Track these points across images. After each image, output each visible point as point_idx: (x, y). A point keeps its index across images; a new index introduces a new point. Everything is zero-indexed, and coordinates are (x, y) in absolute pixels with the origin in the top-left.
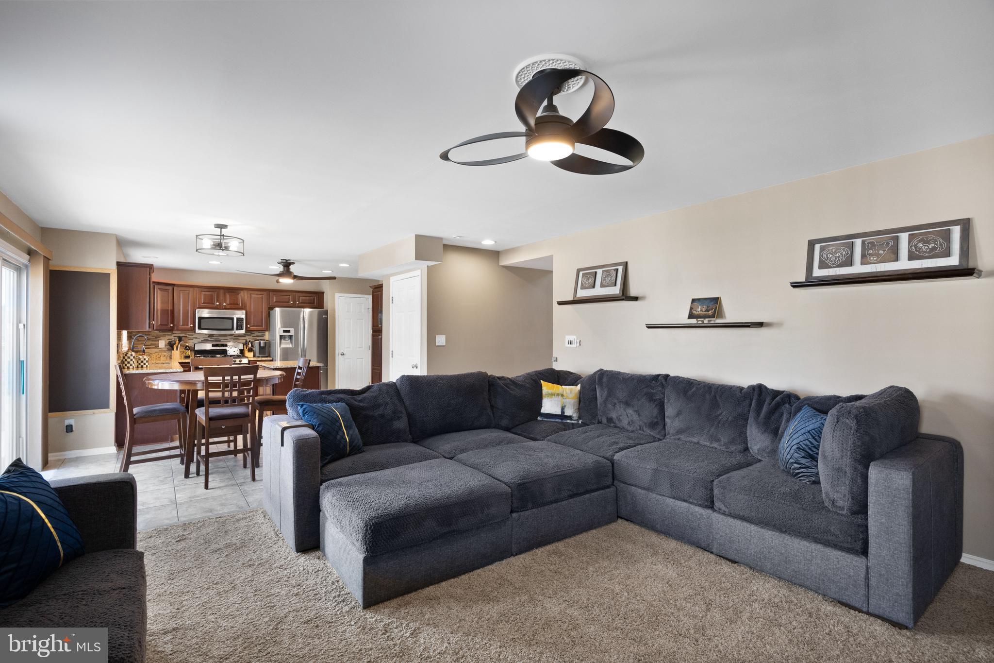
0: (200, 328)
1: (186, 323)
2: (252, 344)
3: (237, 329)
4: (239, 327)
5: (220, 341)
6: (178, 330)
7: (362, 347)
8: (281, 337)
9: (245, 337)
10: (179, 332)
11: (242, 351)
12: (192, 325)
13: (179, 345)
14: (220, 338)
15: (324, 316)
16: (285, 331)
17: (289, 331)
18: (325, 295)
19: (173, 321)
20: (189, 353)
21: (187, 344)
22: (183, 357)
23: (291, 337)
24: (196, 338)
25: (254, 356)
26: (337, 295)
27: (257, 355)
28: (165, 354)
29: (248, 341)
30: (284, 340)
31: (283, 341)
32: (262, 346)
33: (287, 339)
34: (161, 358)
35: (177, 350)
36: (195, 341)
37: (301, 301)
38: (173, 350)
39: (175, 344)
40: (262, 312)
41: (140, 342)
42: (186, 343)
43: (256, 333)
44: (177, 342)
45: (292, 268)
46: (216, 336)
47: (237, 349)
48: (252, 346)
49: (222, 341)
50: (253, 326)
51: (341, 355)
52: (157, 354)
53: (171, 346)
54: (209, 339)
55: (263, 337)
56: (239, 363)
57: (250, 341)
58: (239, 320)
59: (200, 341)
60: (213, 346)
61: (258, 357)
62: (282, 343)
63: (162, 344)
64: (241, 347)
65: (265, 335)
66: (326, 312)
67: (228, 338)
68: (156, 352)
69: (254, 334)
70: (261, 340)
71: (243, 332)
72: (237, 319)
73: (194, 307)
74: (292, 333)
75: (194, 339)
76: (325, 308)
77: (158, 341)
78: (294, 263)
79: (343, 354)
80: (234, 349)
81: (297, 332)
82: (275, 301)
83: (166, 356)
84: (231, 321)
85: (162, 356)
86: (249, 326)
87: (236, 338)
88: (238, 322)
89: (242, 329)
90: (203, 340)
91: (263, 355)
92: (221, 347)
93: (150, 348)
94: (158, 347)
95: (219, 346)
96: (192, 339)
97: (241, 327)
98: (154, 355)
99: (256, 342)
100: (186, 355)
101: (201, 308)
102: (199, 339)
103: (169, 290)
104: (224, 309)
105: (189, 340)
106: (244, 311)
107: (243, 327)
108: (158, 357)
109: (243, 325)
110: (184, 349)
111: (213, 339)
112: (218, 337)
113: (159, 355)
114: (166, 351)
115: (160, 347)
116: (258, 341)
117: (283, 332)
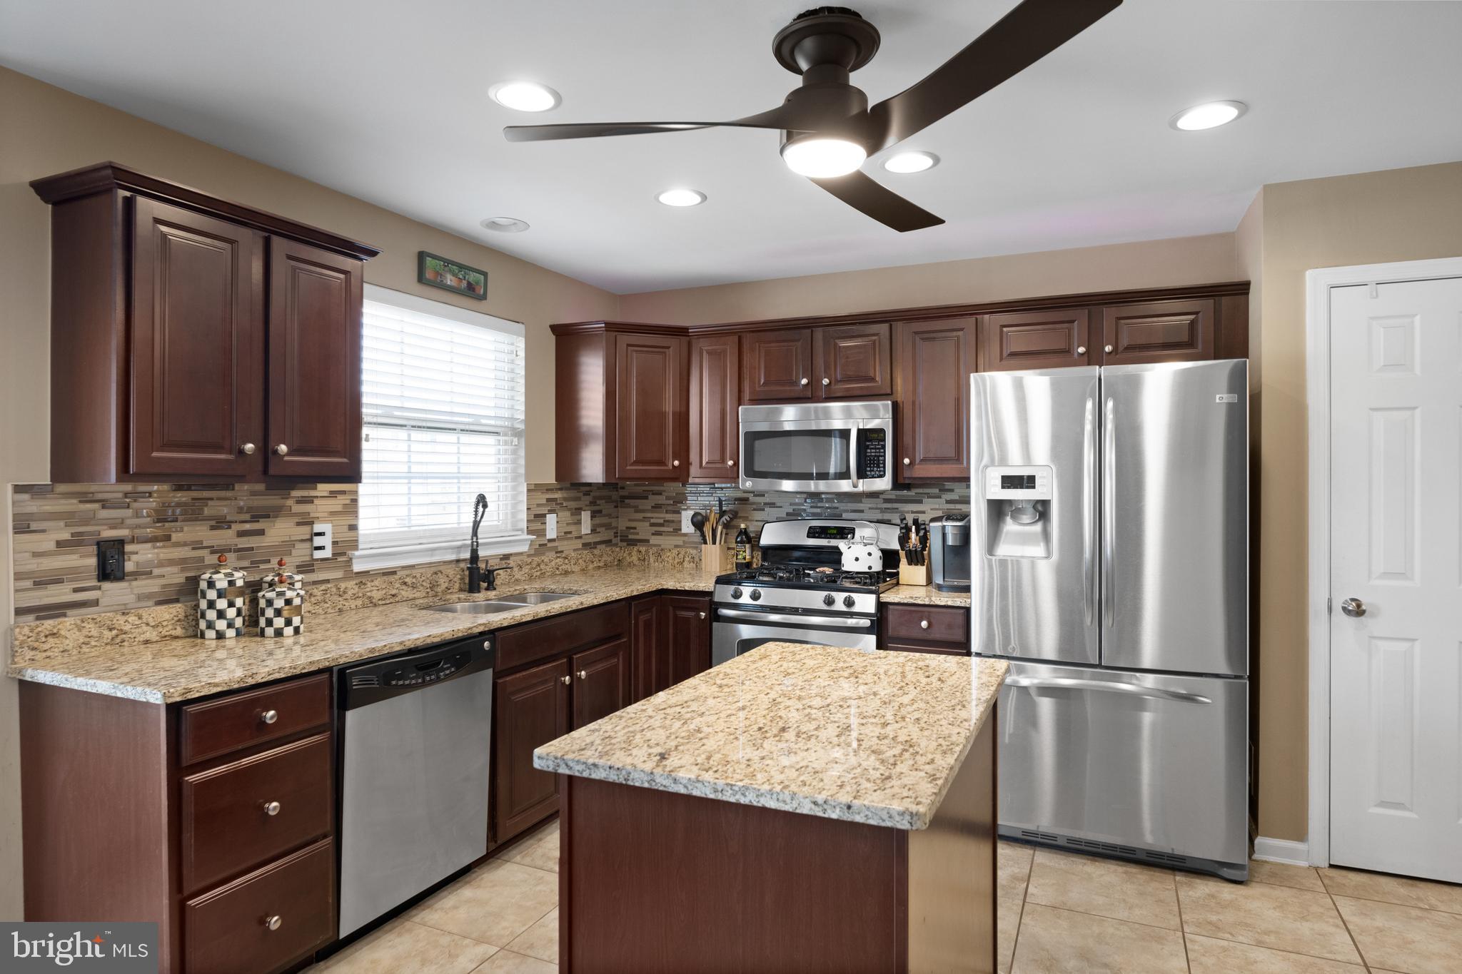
0: (751, 473)
2: (918, 532)
3: (862, 474)
4: (868, 466)
5: (838, 517)
6: (699, 478)
8: (998, 510)
9: (920, 502)
11: (890, 558)
12: (731, 462)
13: (720, 528)
14: (842, 506)
16: (1010, 482)
17: (1028, 482)
18: (1252, 295)
19: (688, 450)
20: (745, 553)
21: (743, 526)
22: (735, 566)
23: (1042, 510)
24: (772, 505)
25: (929, 581)
26: (1316, 280)
27: (939, 579)
28: (693, 552)
29: (910, 518)
30: (1016, 520)
31: (1010, 526)
32: (950, 542)
33: (1026, 518)
34: (686, 564)
35: (714, 543)
36: (761, 514)
37: (1125, 342)
38: (705, 543)
41: (640, 516)
42: (746, 519)
44: (713, 517)
46: (829, 500)
47: (873, 548)
48: (922, 541)
49: (845, 516)
50: (924, 460)
51: (1348, 611)
52: (675, 551)
54: (808, 510)
56: (843, 609)
57: (915, 522)
58: (868, 438)
59: (782, 513)
60: (813, 533)
61: (939, 587)
62: (1003, 538)
63: (687, 521)
64: (892, 540)
67: (866, 504)
68: (676, 546)
69: (952, 490)
70: (949, 518)
71: (883, 484)
72: (859, 431)
73: (739, 397)
74: (1046, 490)
75: (768, 509)
77: (679, 513)
80: (860, 550)
82: (1009, 350)
83: (697, 559)
84: (841, 442)
85: (687, 559)
86: (907, 461)
87: (889, 505)
88: (867, 447)
89: (882, 473)
90: (791, 511)
91: (956, 583)
92: (835, 538)
93: (662, 535)
94: (679, 532)
95: (830, 534)
96: (764, 510)
97: (878, 467)
98: (669, 556)
99: (932, 524)
100: (737, 559)
101: (755, 401)
102: (781, 507)
103: (668, 348)
104: (826, 398)
105: (754, 510)
106: (888, 400)
107: (884, 467)
108: (677, 560)
109: (884, 456)
110: (734, 538)
111: (817, 510)
112: (835, 505)
113: (681, 556)
114: (697, 546)
115: (683, 531)
116: (940, 524)
117: (1004, 487)
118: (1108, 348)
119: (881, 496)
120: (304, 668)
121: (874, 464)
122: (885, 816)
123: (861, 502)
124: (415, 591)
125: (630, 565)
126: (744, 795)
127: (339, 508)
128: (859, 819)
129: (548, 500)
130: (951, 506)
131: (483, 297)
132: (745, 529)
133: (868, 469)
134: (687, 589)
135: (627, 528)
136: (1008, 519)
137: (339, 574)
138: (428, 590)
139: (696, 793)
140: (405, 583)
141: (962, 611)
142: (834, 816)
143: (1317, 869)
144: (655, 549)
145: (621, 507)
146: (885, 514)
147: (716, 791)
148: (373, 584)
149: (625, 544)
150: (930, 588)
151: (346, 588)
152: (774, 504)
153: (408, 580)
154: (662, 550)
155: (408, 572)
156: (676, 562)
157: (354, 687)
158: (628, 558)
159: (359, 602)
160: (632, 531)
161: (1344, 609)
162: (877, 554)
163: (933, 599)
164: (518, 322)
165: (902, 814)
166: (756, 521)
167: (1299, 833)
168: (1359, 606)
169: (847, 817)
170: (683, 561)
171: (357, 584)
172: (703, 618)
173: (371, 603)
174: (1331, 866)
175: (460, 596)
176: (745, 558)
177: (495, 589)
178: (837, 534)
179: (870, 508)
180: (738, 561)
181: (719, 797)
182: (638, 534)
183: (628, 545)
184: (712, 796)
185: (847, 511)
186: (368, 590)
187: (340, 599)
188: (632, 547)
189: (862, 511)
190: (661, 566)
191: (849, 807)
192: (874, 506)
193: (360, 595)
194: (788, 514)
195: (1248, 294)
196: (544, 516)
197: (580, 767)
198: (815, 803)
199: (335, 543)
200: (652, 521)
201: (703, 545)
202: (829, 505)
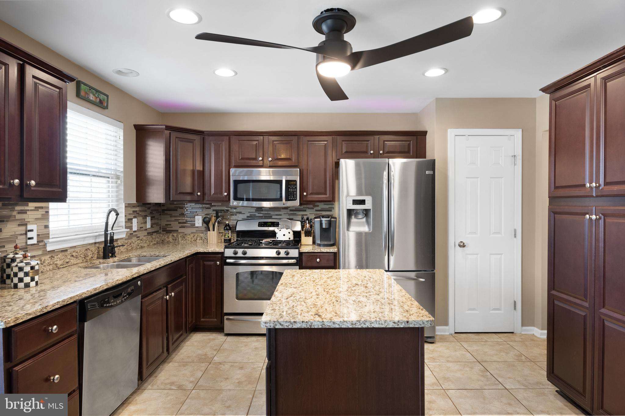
0: (236, 198)
1: (218, 191)
2: (310, 223)
3: (287, 199)
4: (290, 196)
5: (270, 217)
6: (209, 201)
7: (499, 233)
8: (350, 213)
9: (305, 211)
11: (297, 234)
12: (226, 194)
13: (216, 223)
14: (272, 213)
15: (427, 172)
16: (355, 202)
17: (363, 202)
18: (428, 136)
19: (203, 188)
21: (227, 222)
22: (223, 240)
23: (366, 213)
24: (240, 213)
25: (314, 242)
26: (451, 132)
27: (318, 241)
28: (202, 235)
29: (305, 217)
30: (356, 217)
31: (353, 220)
32: (324, 227)
33: (360, 216)
34: (198, 241)
35: (214, 230)
36: (240, 217)
37: (386, 150)
38: (209, 230)
39: (211, 221)
40: (325, 170)
41: (173, 219)
42: (227, 219)
43: (321, 206)
44: (213, 219)
46: (266, 210)
47: (289, 230)
48: (311, 226)
49: (274, 217)
50: (312, 194)
51: (460, 246)
52: (192, 235)
53: (207, 224)
54: (257, 215)
55: (331, 211)
56: (285, 256)
57: (308, 219)
58: (290, 184)
59: (245, 216)
60: (260, 225)
61: (319, 245)
62: (352, 224)
63: (198, 221)
64: (298, 227)
65: (333, 208)
66: (432, 164)
67: (282, 212)
68: (192, 233)
69: (318, 206)
70: (323, 217)
71: (297, 203)
72: (286, 181)
73: (228, 165)
74: (368, 205)
75: (238, 215)
76: (429, 157)
77: (194, 217)
79: (462, 245)
80: (285, 231)
81: (377, 203)
82: (345, 150)
83: (204, 238)
84: (279, 185)
85: (198, 238)
86: (305, 194)
88: (289, 188)
89: (295, 199)
90: (249, 215)
91: (326, 243)
92: (271, 227)
93: (185, 228)
94: (194, 226)
95: (268, 225)
97: (294, 196)
98: (189, 238)
99: (316, 220)
100: (225, 237)
101: (236, 166)
102: (244, 214)
103: (195, 140)
104: (270, 167)
106: (298, 168)
107: (296, 196)
108: (193, 239)
109: (296, 191)
110: (223, 228)
111: (262, 215)
112: (269, 212)
113: (195, 237)
114: (204, 232)
115: (196, 225)
116: (319, 219)
117: (353, 204)
118: (381, 152)
119: (289, 209)
120: (68, 301)
121: (292, 195)
122: (421, 323)
123: (280, 211)
124: (77, 259)
125: (168, 242)
126: (365, 324)
127: (40, 216)
128: (411, 326)
129: (134, 211)
130: (318, 213)
131: (106, 108)
132: (228, 224)
133: (290, 197)
135: (166, 225)
136: (353, 217)
137: (40, 252)
138: (83, 259)
139: (343, 326)
140: (73, 256)
141: (333, 254)
142: (402, 326)
143: (451, 334)
144: (182, 234)
145: (163, 215)
146: (290, 216)
147: (352, 324)
148: (57, 257)
149: (165, 232)
150: (314, 246)
151: (45, 260)
152: (241, 212)
153: (74, 254)
154: (185, 235)
155: (73, 250)
156: (193, 240)
157: (89, 309)
158: (167, 239)
159: (51, 267)
160: (168, 226)
161: (459, 245)
162: (292, 233)
163: (322, 250)
164: (120, 122)
165: (428, 321)
166: (233, 220)
167: (446, 324)
168: (464, 244)
169: (407, 326)
170: (197, 239)
171: (50, 257)
172: (218, 264)
173: (57, 267)
174: (455, 333)
175: (100, 261)
176: (229, 237)
177: (116, 256)
178: (271, 225)
180: (225, 238)
181: (354, 326)
182: (172, 227)
183: (166, 233)
184: (351, 327)
185: (274, 215)
186: (55, 260)
187: (42, 266)
188: (169, 234)
189: (281, 215)
190: (185, 242)
191: (408, 322)
192: (286, 213)
193: (52, 263)
194: (248, 217)
195: (426, 135)
196: (132, 219)
197: (287, 324)
198: (394, 323)
199: (38, 235)
200: (180, 221)
201: (208, 232)
202: (266, 212)
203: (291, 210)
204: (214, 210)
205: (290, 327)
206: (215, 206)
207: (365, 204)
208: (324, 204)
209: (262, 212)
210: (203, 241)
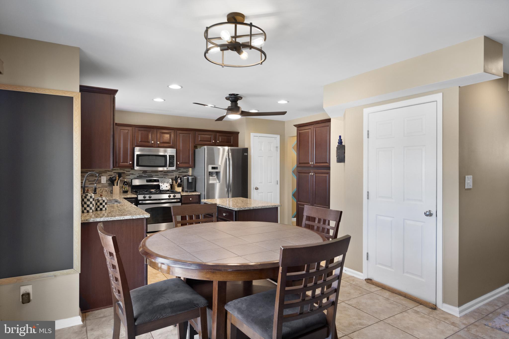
0: (138, 165)
1: (125, 161)
2: (180, 179)
3: (169, 166)
4: (171, 165)
5: (152, 177)
6: (118, 167)
7: (271, 182)
8: (210, 173)
10: (119, 169)
11: (172, 186)
12: (131, 162)
13: (119, 181)
14: (153, 174)
15: (245, 154)
20: (127, 188)
21: (125, 180)
22: (121, 191)
23: (217, 173)
24: (132, 174)
25: (183, 191)
26: (252, 134)
27: (186, 189)
28: (106, 189)
29: (178, 176)
30: (212, 176)
31: (210, 177)
32: (190, 181)
33: (214, 175)
34: (103, 193)
35: (117, 185)
36: (131, 177)
37: (221, 140)
38: (114, 185)
39: (116, 180)
40: (189, 150)
43: (182, 170)
44: (117, 178)
45: (240, 103)
46: (149, 173)
48: (181, 181)
49: (154, 176)
50: (182, 163)
51: (256, 189)
53: (112, 182)
54: (144, 175)
56: (173, 198)
57: (179, 177)
58: (171, 157)
59: (136, 176)
60: (148, 181)
61: (187, 192)
62: (210, 179)
63: (104, 179)
66: (247, 150)
68: (99, 188)
69: (180, 170)
70: (188, 176)
71: (174, 168)
72: (169, 156)
73: (133, 145)
74: (219, 169)
75: (131, 175)
76: (240, 146)
77: (101, 177)
78: (241, 98)
79: (257, 189)
80: (166, 184)
81: (224, 169)
82: (199, 140)
83: (108, 191)
84: (165, 158)
85: (104, 191)
86: (178, 163)
87: (165, 174)
88: (171, 160)
90: (138, 176)
91: (191, 190)
92: (154, 182)
94: (100, 183)
96: (130, 175)
97: (173, 164)
99: (184, 178)
100: (124, 189)
101: (137, 146)
102: (135, 175)
104: (158, 147)
105: (126, 175)
106: (175, 148)
107: (174, 164)
108: (100, 192)
109: (174, 162)
110: (123, 184)
111: (146, 175)
112: (151, 174)
113: (102, 190)
114: (108, 187)
115: (102, 182)
116: (186, 177)
117: (212, 169)
118: (218, 142)
123: (158, 173)
134: (128, 197)
141: (198, 195)
144: (92, 189)
152: (133, 174)
162: (169, 185)
163: (192, 193)
166: (127, 179)
176: (127, 189)
179: (160, 174)
185: (154, 175)
192: (162, 174)
195: (238, 134)
200: (89, 180)
202: (150, 174)
203: (164, 172)
204: (114, 173)
205: (244, 209)
206: (115, 170)
207: (217, 169)
208: (184, 169)
209: (147, 174)
210: (107, 193)
